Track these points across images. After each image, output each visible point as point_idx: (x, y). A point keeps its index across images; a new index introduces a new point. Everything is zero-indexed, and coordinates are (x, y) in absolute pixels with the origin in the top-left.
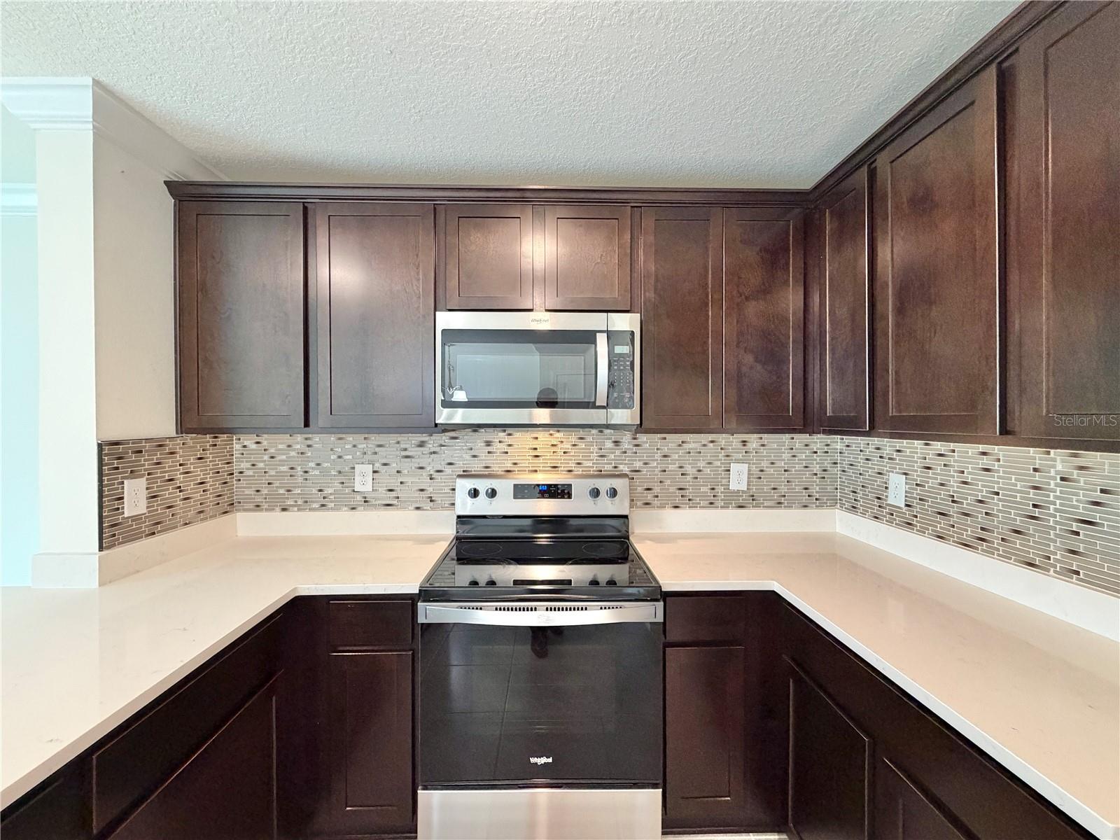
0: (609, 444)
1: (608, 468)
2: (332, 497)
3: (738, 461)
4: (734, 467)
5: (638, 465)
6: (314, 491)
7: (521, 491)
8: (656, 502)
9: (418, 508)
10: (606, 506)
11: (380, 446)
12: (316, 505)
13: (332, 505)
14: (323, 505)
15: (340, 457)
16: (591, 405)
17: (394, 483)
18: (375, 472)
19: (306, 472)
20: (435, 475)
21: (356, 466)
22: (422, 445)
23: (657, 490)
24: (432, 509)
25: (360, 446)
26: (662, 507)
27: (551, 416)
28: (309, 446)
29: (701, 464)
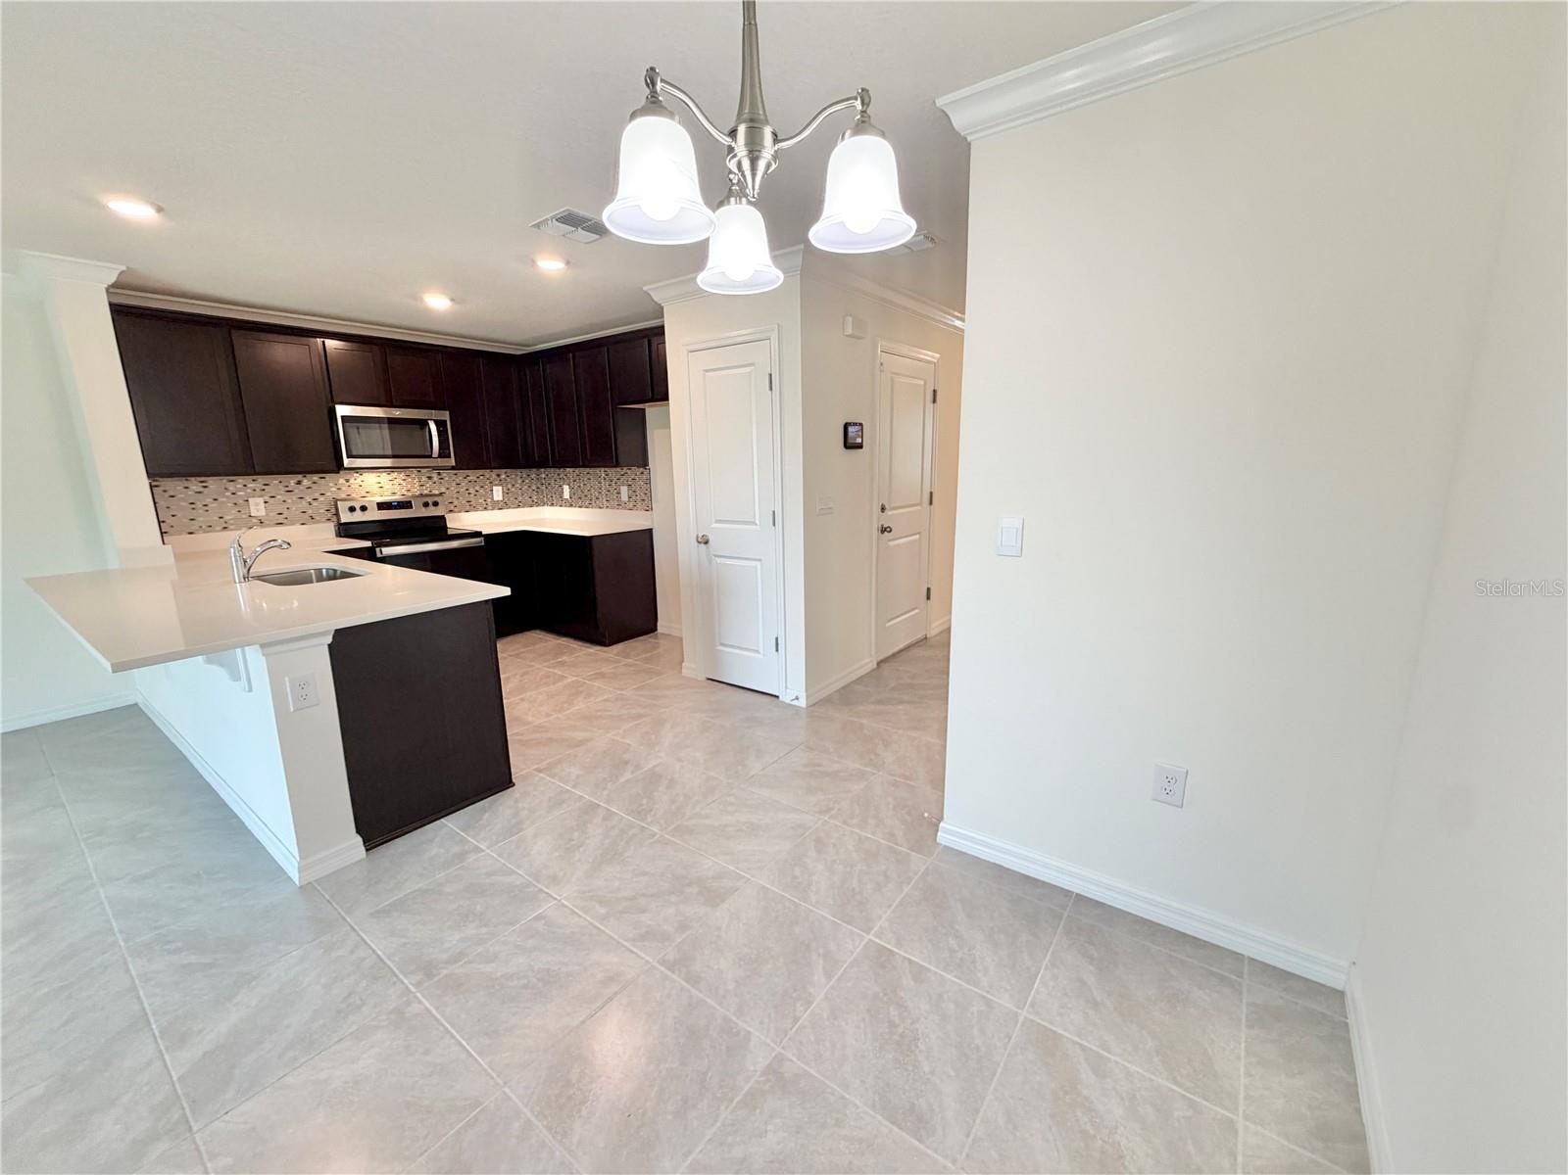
0: (424, 479)
1: (426, 492)
2: (232, 522)
3: (496, 485)
4: (495, 488)
5: (443, 490)
6: (216, 518)
7: (382, 506)
8: (456, 510)
9: (303, 524)
10: (432, 512)
11: (265, 485)
12: (218, 528)
13: (232, 527)
14: (225, 528)
15: (234, 494)
16: (430, 457)
17: (282, 508)
18: (265, 502)
19: (205, 505)
20: (312, 501)
21: (250, 499)
22: (299, 483)
23: (456, 503)
24: (313, 523)
25: (249, 486)
26: (460, 512)
27: (393, 463)
28: (205, 487)
29: (477, 488)
